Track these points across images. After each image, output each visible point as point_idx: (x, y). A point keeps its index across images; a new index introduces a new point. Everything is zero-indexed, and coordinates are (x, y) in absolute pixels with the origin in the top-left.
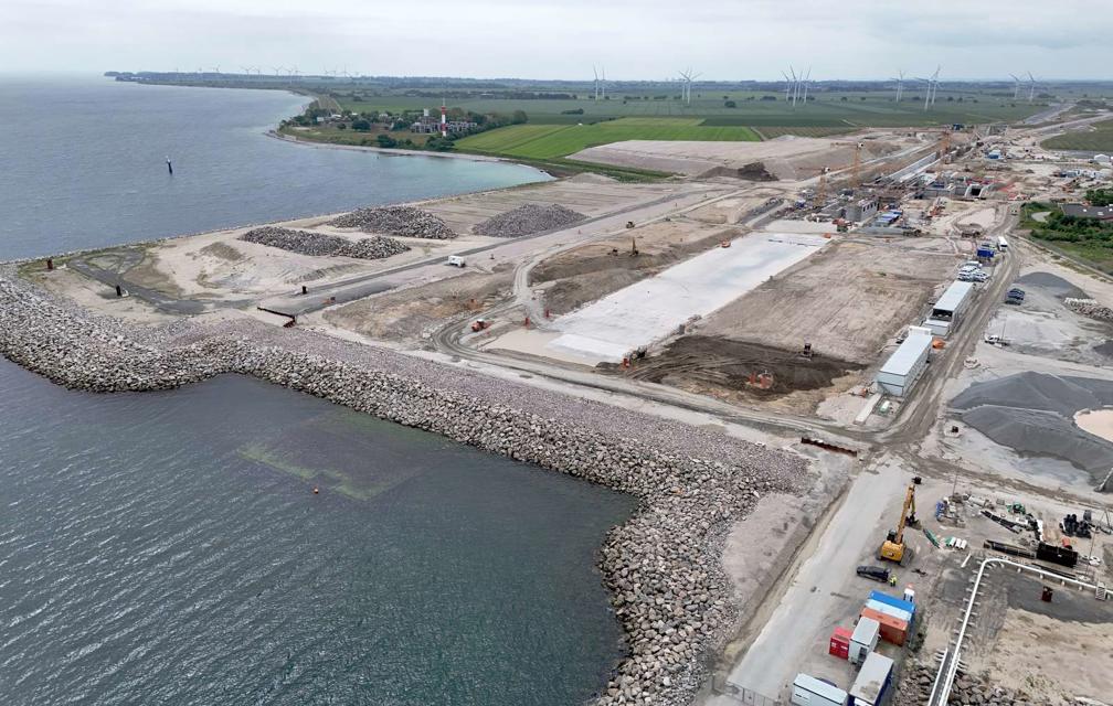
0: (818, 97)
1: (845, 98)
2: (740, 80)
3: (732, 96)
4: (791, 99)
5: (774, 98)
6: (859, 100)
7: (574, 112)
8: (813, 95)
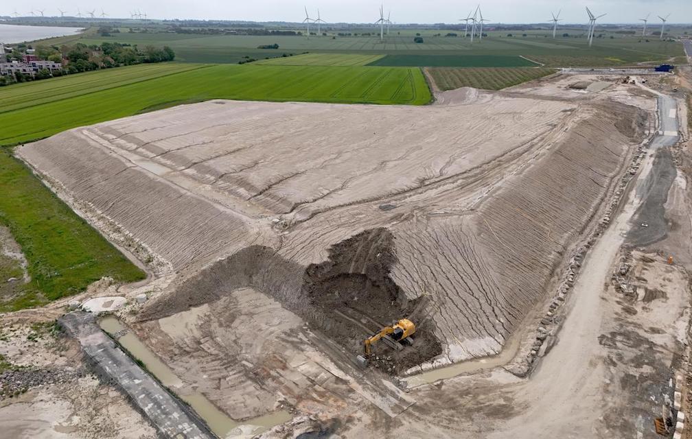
0: (489, 34)
1: (510, 35)
2: (434, 23)
3: (423, 34)
4: (468, 35)
5: (456, 35)
6: (521, 36)
7: (270, 47)
8: (485, 33)
